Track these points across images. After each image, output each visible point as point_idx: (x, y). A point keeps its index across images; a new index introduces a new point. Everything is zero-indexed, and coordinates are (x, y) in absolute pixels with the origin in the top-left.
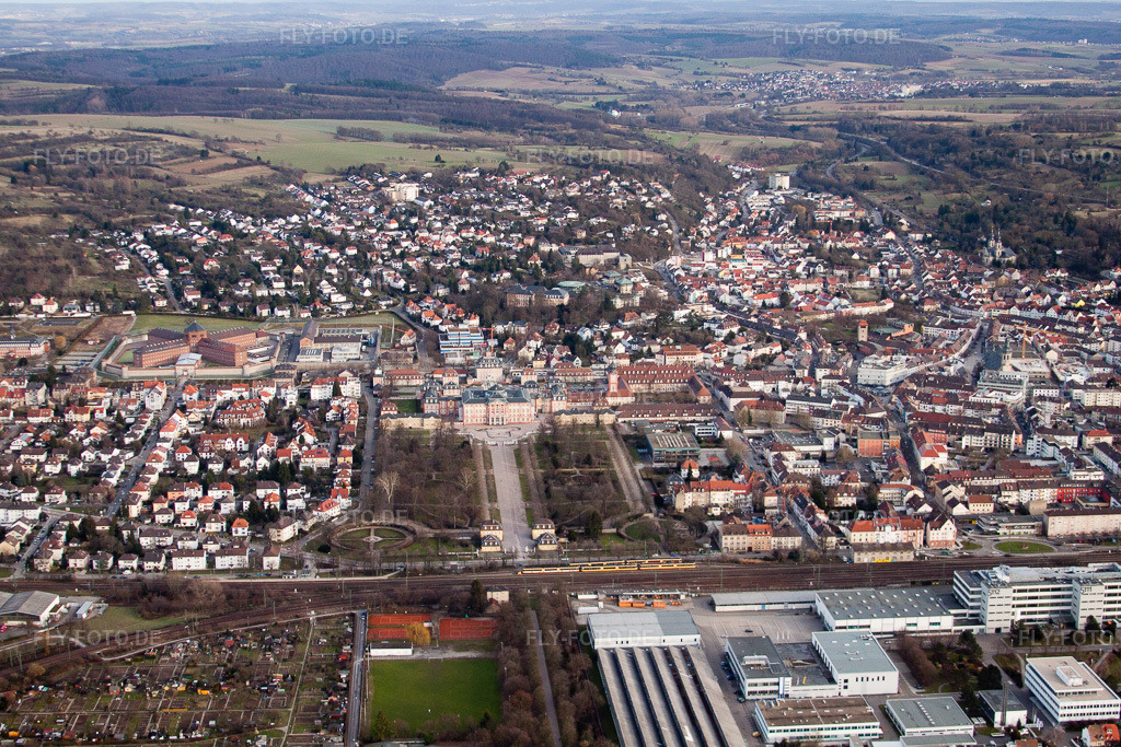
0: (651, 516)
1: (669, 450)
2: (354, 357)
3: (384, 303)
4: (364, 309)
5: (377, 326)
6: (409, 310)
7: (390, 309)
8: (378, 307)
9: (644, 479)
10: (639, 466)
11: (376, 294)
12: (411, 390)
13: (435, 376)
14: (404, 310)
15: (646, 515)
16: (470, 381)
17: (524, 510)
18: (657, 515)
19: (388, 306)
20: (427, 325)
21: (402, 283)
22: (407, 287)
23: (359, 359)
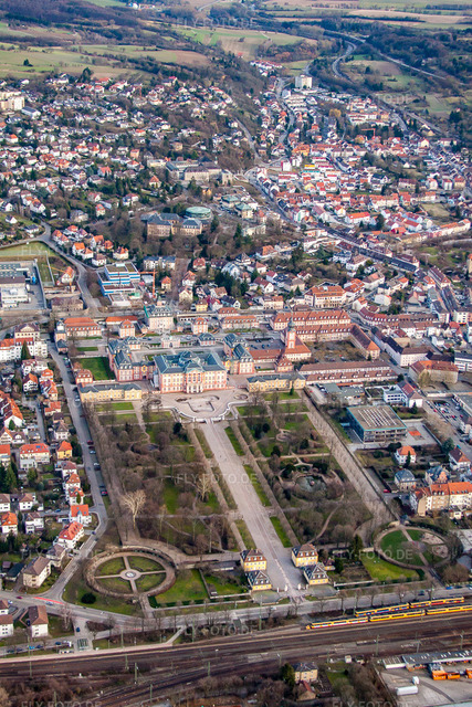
0: (397, 523)
1: (379, 430)
2: (23, 300)
3: (31, 231)
4: (15, 239)
5: (32, 259)
6: (56, 239)
7: (38, 238)
8: (27, 236)
9: (366, 468)
10: (353, 447)
11: (21, 220)
12: (91, 344)
13: (108, 323)
14: (51, 239)
15: (393, 523)
16: (144, 331)
17: (268, 521)
18: (401, 522)
19: (35, 234)
20: (79, 258)
21: (42, 208)
22: (48, 212)
23: (28, 302)
